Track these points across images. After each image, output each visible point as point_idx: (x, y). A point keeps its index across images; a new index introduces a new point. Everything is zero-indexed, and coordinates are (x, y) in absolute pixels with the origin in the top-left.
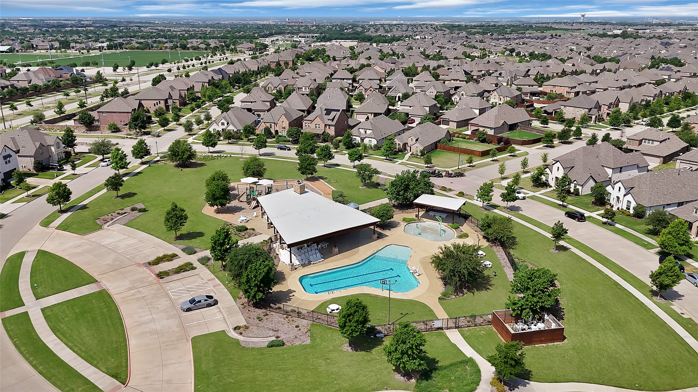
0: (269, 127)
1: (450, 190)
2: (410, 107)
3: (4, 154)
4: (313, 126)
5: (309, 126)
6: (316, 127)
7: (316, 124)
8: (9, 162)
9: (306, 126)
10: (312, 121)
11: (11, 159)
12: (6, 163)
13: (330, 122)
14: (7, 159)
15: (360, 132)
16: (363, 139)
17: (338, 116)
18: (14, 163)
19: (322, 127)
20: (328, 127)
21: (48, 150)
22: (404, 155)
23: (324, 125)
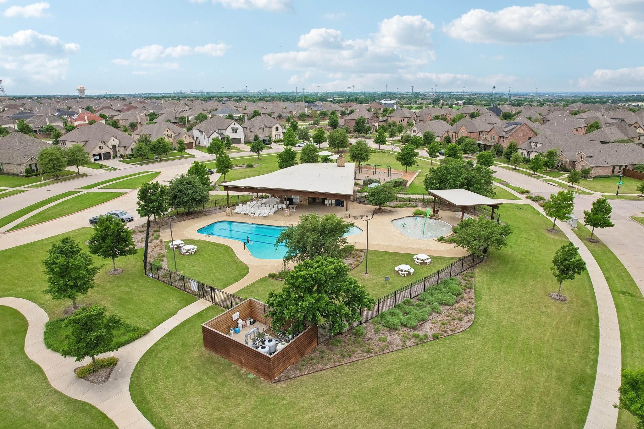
0: (451, 136)
3: (232, 126)
4: (489, 137)
5: (486, 138)
6: (491, 139)
7: (492, 136)
8: (236, 132)
9: (484, 138)
10: (488, 132)
11: (238, 131)
12: (233, 132)
13: (505, 135)
14: (235, 130)
15: (531, 146)
16: (529, 153)
17: (516, 129)
18: (240, 134)
19: (497, 139)
20: (502, 139)
21: (270, 131)
22: (564, 174)
23: (498, 137)
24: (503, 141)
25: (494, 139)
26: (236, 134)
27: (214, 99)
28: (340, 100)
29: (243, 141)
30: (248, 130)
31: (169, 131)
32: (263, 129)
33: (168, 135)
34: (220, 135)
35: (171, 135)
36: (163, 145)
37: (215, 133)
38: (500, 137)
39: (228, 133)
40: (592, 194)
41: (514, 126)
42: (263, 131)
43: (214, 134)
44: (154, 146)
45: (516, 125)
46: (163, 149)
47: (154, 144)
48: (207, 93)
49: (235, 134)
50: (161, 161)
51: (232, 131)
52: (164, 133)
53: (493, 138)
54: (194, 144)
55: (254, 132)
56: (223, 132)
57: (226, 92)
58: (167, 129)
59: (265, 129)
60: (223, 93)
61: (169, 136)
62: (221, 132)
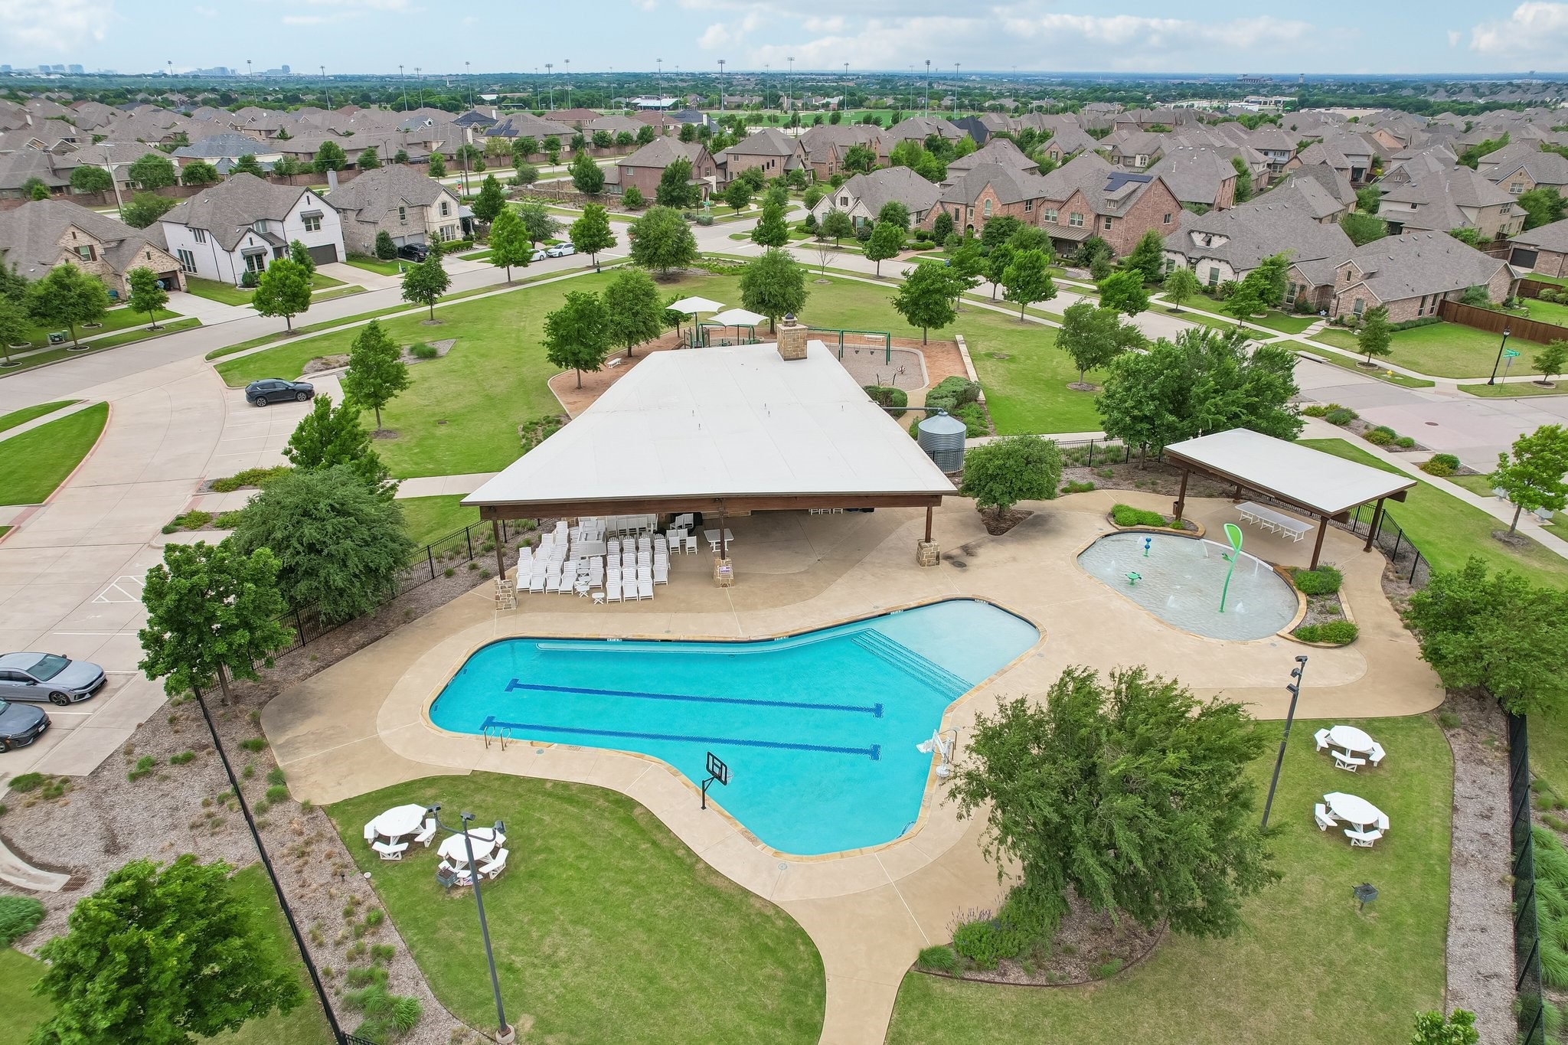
0: (953, 215)
1: (1408, 445)
2: (1414, 206)
3: (303, 206)
4: (1064, 218)
5: (1054, 219)
6: (1073, 222)
7: (1073, 214)
8: (318, 227)
9: (1047, 218)
10: (1062, 204)
11: (322, 222)
12: (309, 229)
13: (1111, 210)
14: (312, 221)
15: (1192, 241)
16: (1193, 263)
17: (1139, 193)
18: (331, 232)
19: (1089, 221)
20: (1103, 222)
21: (423, 217)
22: (1310, 322)
23: (1092, 217)
24: (1108, 227)
25: (1080, 223)
26: (318, 232)
27: (139, 97)
28: (520, 100)
29: (342, 256)
30: (352, 216)
31: (79, 234)
32: (402, 210)
33: (77, 250)
34: (269, 237)
35: (91, 248)
36: (80, 296)
37: (251, 235)
38: (1098, 216)
39: (293, 231)
40: (1432, 384)
41: (1131, 186)
42: (403, 218)
43: (246, 239)
44: (44, 300)
45: (1137, 184)
46: (81, 310)
47: (41, 291)
48: (101, 76)
49: (314, 233)
50: (80, 350)
51: (303, 225)
52: (63, 243)
53: (1076, 219)
54: (182, 278)
55: (375, 223)
56: (275, 228)
57: (165, 75)
58: (73, 229)
59: (407, 211)
60: (153, 76)
61: (84, 252)
62: (265, 229)
